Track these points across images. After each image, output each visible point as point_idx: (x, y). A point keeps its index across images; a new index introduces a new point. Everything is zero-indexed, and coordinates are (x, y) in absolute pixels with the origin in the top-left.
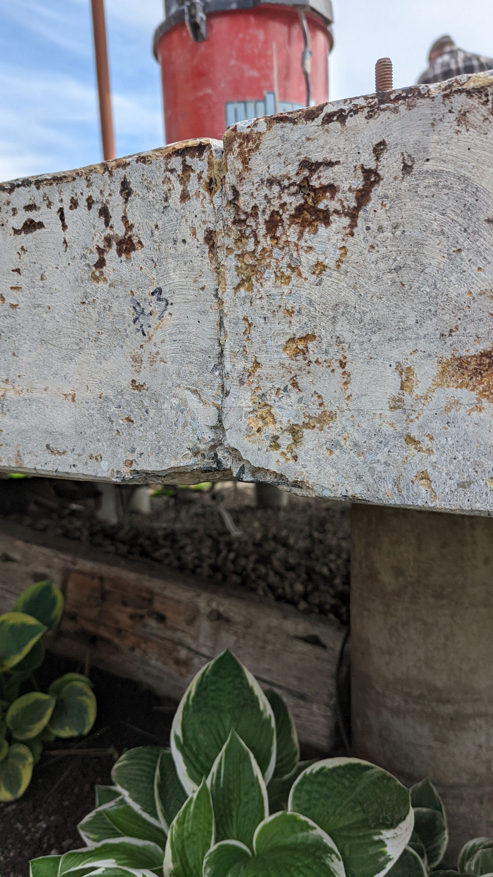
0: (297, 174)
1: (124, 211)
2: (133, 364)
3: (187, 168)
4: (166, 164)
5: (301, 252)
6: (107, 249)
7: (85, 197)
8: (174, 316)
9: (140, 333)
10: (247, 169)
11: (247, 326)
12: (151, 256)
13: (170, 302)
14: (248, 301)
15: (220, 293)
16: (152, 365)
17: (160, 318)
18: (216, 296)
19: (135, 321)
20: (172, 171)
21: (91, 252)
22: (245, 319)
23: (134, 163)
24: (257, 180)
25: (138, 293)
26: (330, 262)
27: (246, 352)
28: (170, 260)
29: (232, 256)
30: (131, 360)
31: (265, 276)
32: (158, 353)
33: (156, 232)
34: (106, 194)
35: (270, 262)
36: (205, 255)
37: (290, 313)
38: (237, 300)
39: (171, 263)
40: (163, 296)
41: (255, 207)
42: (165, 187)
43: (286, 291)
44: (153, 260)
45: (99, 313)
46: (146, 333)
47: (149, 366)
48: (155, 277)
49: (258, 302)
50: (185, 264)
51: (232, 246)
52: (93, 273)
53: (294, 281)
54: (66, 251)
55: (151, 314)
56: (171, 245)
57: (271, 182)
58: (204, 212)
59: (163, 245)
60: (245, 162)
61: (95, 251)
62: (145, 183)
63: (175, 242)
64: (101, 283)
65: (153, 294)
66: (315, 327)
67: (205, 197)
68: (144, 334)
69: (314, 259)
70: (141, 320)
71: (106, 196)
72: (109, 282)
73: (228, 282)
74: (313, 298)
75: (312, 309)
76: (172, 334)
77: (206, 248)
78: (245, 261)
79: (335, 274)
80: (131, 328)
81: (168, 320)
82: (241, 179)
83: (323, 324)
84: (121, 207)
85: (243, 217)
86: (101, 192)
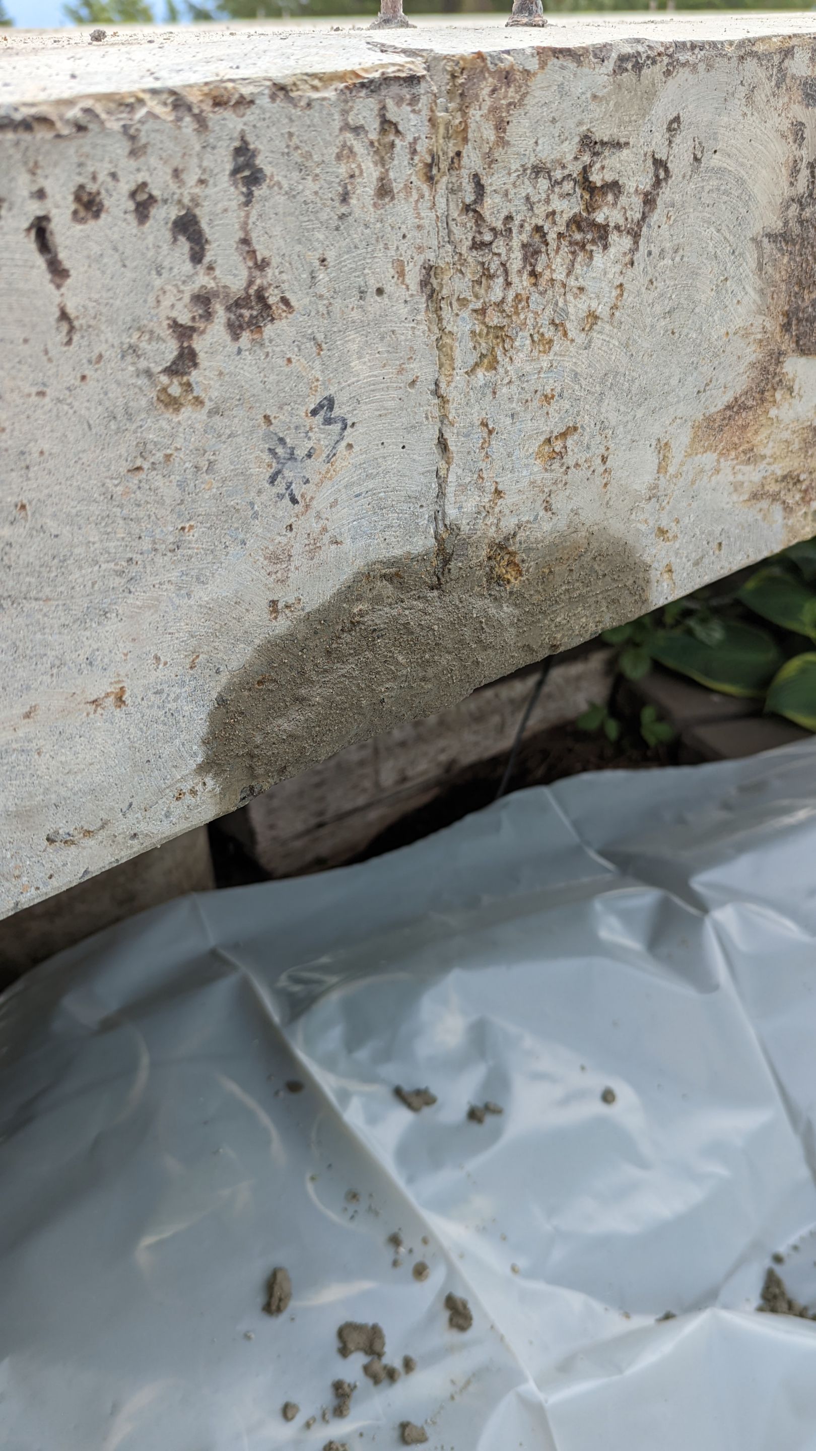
0: (576, 158)
1: (244, 227)
2: (270, 569)
3: (387, 125)
4: (345, 113)
5: (570, 297)
6: (201, 325)
7: (125, 186)
8: (356, 449)
9: (287, 500)
10: (502, 142)
11: (485, 435)
12: (310, 331)
13: (349, 423)
14: (489, 391)
15: (443, 385)
16: (312, 559)
17: (329, 459)
18: (436, 393)
19: (273, 480)
20: (357, 130)
21: (153, 336)
22: (484, 424)
23: (265, 101)
24: (515, 165)
25: (281, 419)
26: (602, 310)
27: (483, 478)
28: (352, 335)
29: (465, 314)
30: (266, 562)
31: (517, 344)
32: (325, 530)
33: (321, 276)
34: (191, 178)
35: (526, 319)
36: (419, 318)
37: (548, 398)
38: (471, 393)
39: (353, 340)
40: (336, 412)
41: (509, 218)
42: (343, 170)
43: (545, 365)
44: (314, 339)
45: (181, 485)
46: (299, 498)
47: (305, 561)
48: (318, 375)
49: (504, 390)
50: (382, 339)
51: (468, 295)
52: (164, 390)
53: (556, 348)
54: (69, 342)
55: (309, 456)
56: (354, 301)
57: (538, 170)
58: (419, 227)
59: (338, 304)
60: (501, 126)
61: (165, 332)
62: (296, 157)
63: (362, 293)
64: (187, 412)
65: (314, 412)
66: (578, 414)
67: (422, 196)
68: (294, 501)
69: (585, 307)
70: (286, 473)
71: (190, 187)
72: (209, 405)
73: (458, 363)
74: (579, 370)
75: (577, 387)
76: (353, 484)
77: (422, 301)
78: (487, 320)
79: (608, 327)
80: (264, 497)
81: (345, 461)
82: (490, 160)
83: (587, 407)
84: (234, 218)
85: (488, 237)
86: (176, 173)
